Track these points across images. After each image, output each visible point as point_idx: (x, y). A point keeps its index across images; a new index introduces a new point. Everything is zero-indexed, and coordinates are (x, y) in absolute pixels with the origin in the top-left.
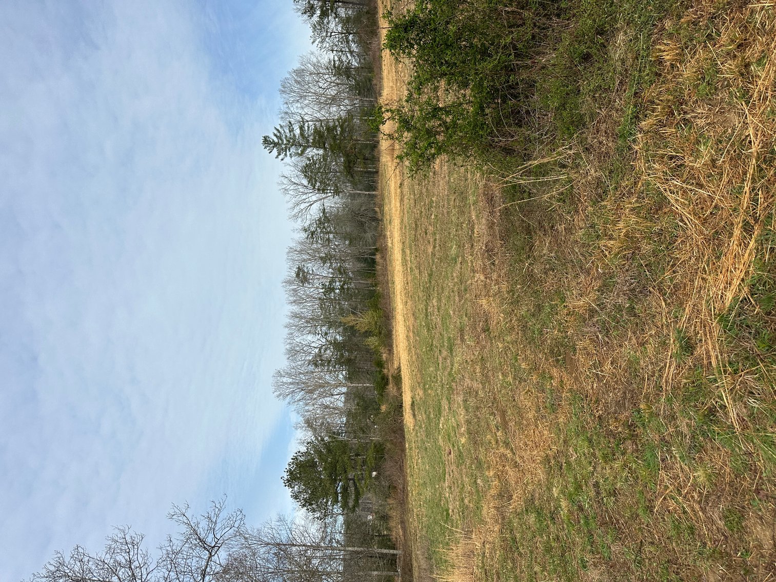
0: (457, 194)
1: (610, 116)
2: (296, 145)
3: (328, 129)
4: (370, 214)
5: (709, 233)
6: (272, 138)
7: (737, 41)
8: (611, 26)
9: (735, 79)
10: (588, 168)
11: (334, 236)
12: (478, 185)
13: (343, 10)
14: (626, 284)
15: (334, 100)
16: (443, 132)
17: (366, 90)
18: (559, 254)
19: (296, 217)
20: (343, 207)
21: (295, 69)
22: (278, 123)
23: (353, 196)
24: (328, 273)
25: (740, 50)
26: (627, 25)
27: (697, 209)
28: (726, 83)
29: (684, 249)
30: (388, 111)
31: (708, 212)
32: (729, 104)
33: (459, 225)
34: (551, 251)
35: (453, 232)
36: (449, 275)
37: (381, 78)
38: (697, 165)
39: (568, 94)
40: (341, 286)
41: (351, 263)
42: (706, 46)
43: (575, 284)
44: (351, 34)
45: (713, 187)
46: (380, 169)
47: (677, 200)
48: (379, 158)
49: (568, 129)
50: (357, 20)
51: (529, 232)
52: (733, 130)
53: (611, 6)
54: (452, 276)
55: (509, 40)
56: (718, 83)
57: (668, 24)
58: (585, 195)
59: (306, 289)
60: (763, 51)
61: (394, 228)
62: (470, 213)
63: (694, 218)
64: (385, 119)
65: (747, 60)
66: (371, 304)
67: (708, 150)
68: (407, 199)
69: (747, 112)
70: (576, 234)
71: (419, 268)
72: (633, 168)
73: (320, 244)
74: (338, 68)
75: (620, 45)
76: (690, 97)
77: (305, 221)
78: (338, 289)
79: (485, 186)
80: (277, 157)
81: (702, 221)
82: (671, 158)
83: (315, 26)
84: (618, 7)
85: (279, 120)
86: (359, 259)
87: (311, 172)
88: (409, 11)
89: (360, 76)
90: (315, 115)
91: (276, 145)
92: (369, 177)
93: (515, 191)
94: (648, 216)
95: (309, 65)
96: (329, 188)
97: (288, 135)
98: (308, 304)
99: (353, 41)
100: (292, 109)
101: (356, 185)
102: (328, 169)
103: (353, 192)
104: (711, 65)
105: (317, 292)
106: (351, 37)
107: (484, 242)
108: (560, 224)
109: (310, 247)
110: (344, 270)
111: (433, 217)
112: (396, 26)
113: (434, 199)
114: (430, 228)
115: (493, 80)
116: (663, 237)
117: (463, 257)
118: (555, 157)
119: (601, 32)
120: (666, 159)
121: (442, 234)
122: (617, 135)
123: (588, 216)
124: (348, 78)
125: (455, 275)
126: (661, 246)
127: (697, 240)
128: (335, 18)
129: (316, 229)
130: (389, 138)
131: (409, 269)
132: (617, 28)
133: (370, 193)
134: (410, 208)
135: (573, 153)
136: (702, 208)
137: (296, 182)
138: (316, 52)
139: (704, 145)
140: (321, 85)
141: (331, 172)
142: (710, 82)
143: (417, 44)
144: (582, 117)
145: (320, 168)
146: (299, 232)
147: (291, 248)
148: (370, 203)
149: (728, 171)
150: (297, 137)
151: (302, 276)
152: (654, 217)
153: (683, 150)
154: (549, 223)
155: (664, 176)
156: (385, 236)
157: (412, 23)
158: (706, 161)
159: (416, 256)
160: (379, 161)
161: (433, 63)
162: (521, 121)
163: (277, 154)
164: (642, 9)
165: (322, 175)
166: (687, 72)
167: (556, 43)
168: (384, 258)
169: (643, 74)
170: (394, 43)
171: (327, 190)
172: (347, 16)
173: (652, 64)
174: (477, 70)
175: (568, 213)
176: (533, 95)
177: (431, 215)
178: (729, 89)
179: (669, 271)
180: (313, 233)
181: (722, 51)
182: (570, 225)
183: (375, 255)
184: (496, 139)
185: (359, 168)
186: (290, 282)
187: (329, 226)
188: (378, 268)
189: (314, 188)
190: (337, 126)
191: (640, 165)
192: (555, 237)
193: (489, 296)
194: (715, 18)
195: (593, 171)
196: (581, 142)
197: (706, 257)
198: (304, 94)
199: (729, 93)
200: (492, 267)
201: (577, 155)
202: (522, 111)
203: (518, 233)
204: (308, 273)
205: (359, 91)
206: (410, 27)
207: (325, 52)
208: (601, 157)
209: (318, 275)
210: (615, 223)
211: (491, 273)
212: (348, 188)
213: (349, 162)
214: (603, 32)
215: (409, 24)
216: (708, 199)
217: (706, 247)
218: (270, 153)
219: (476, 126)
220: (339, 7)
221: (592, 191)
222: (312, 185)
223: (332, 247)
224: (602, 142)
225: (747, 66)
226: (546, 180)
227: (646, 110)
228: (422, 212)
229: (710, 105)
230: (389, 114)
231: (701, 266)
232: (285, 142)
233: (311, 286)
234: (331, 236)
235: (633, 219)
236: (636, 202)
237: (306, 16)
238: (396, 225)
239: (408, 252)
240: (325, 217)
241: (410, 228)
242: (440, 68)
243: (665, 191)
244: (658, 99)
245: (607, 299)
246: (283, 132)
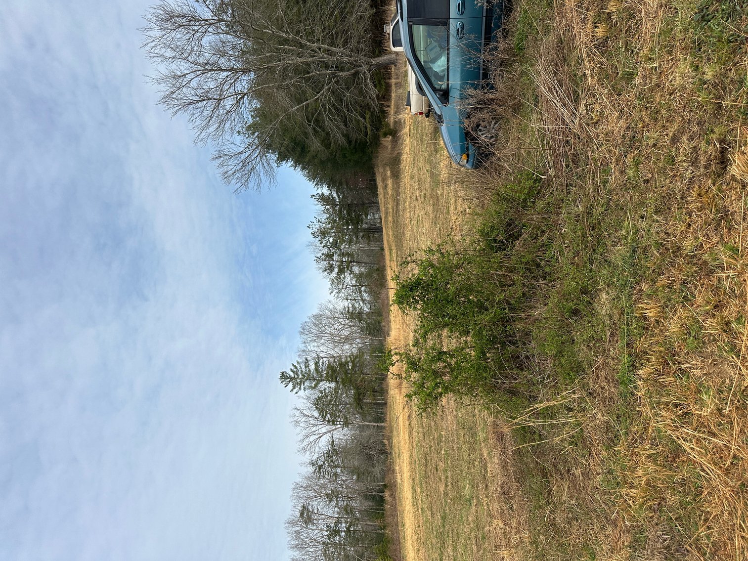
0: (466, 430)
1: (608, 363)
2: (310, 379)
3: (341, 365)
4: (379, 447)
5: (736, 484)
6: (289, 373)
7: (713, 303)
8: (594, 287)
9: (719, 335)
10: (595, 411)
11: (341, 470)
12: (486, 422)
13: (357, 268)
14: (659, 540)
15: (347, 339)
16: (448, 372)
17: (376, 331)
18: (580, 501)
19: (304, 449)
20: (352, 439)
21: (314, 314)
22: (295, 359)
23: (362, 428)
24: (334, 512)
25: (717, 310)
26: (608, 286)
27: (716, 458)
28: (712, 338)
29: (713, 502)
30: (396, 354)
31: (728, 462)
32: (720, 356)
33: (471, 462)
34: (571, 497)
35: (465, 469)
36: (464, 519)
37: (389, 321)
38: (703, 413)
39: (563, 343)
40: (347, 528)
41: (358, 501)
42: (684, 306)
43: (602, 537)
44: (364, 286)
45: (726, 436)
46: (389, 401)
47: (692, 449)
48: (387, 391)
49: (569, 374)
50: (369, 275)
51: (545, 475)
52: (731, 380)
53: (591, 272)
54: (468, 520)
55: (502, 297)
56: (704, 337)
57: (645, 287)
58: (597, 438)
59: (309, 531)
60: (739, 312)
61: (403, 462)
62: (481, 450)
63: (715, 468)
64: (394, 362)
65: (727, 319)
66: (379, 551)
67: (710, 399)
68: (416, 432)
69: (739, 364)
70: (595, 480)
71: (431, 509)
72: (640, 414)
73: (327, 479)
74: (352, 313)
75: (604, 303)
76: (680, 349)
77: (313, 454)
78: (344, 531)
79: (494, 423)
80: (292, 391)
81: (724, 471)
82: (676, 406)
83: (333, 280)
84: (597, 272)
85: (297, 357)
86: (366, 497)
87: (323, 405)
88: (413, 275)
89: (370, 319)
90: (330, 352)
91: (291, 379)
92: (377, 409)
93: (525, 433)
94: (666, 464)
95: (327, 311)
96: (339, 420)
97: (304, 370)
98: (311, 550)
99: (365, 291)
100: (309, 347)
101: (365, 416)
102: (339, 401)
103: (362, 423)
104: (693, 322)
105: (321, 535)
106: (363, 289)
107: (499, 483)
108: (576, 468)
109: (316, 482)
110: (350, 509)
111: (443, 452)
112: (404, 286)
113: (443, 433)
114: (441, 464)
115: (491, 330)
116: (687, 488)
117: (478, 498)
118: (560, 401)
119: (585, 292)
120: (671, 406)
121: (453, 471)
122: (617, 381)
123: (603, 461)
124: (360, 321)
125: (470, 519)
126: (687, 498)
127: (725, 492)
128: (350, 274)
129: (324, 463)
130: (398, 378)
131: (420, 510)
132: (600, 289)
133: (378, 424)
134: (419, 442)
135: (578, 397)
136: (721, 458)
137: (308, 414)
138: (333, 301)
139: (706, 394)
140: (336, 327)
141: (341, 404)
142: (696, 337)
143: (421, 301)
144: (580, 364)
145: (331, 400)
146: (306, 466)
147: (297, 484)
148: (378, 435)
149: (737, 420)
150: (312, 372)
151: (306, 516)
152: (673, 465)
153: (687, 398)
154: (565, 466)
155: (673, 423)
156: (394, 471)
157: (416, 284)
158: (712, 410)
159: (427, 495)
160: (387, 393)
161: (436, 315)
162: (522, 365)
163: (292, 388)
164: (619, 275)
165: (332, 408)
166: (673, 327)
167: (545, 299)
168: (393, 495)
169: (632, 328)
170: (402, 300)
171: (337, 421)
172: (360, 272)
173: (638, 320)
174: (476, 321)
175: (582, 456)
176: (530, 342)
177: (441, 450)
178: (716, 343)
179: (703, 526)
180: (320, 467)
181: (701, 310)
182: (586, 469)
183: (383, 492)
184: (500, 381)
185: (368, 400)
186: (292, 523)
187: (337, 460)
188: (388, 507)
189: (325, 420)
190: (349, 362)
191: (647, 410)
192: (573, 481)
193: (510, 547)
194: (687, 283)
195: (600, 415)
196: (584, 387)
197: (740, 512)
198: (321, 335)
199: (717, 346)
200: (511, 512)
201: (582, 399)
202: (521, 356)
203: (533, 475)
204: (313, 512)
205: (370, 332)
206: (415, 287)
207: (341, 300)
208: (605, 401)
209: (322, 515)
210: (633, 470)
211: (510, 520)
212: (357, 420)
213: (359, 395)
214: (587, 292)
215: (414, 285)
216: (724, 448)
217: (736, 500)
218: (285, 387)
219: (479, 368)
220: (354, 266)
221: (603, 435)
222: (322, 417)
223: (339, 482)
224: (604, 388)
225: (728, 323)
226: (554, 422)
227: (641, 360)
228: (431, 446)
229: (702, 357)
230: (398, 357)
231: (737, 522)
232: (300, 377)
233: (315, 528)
234: (339, 470)
235: (651, 467)
236: (651, 448)
237: (326, 273)
238: (405, 459)
239: (419, 490)
240: (334, 450)
241: (419, 463)
242: (443, 319)
243: (678, 438)
244: (650, 350)
245: (642, 558)
246: (299, 367)
